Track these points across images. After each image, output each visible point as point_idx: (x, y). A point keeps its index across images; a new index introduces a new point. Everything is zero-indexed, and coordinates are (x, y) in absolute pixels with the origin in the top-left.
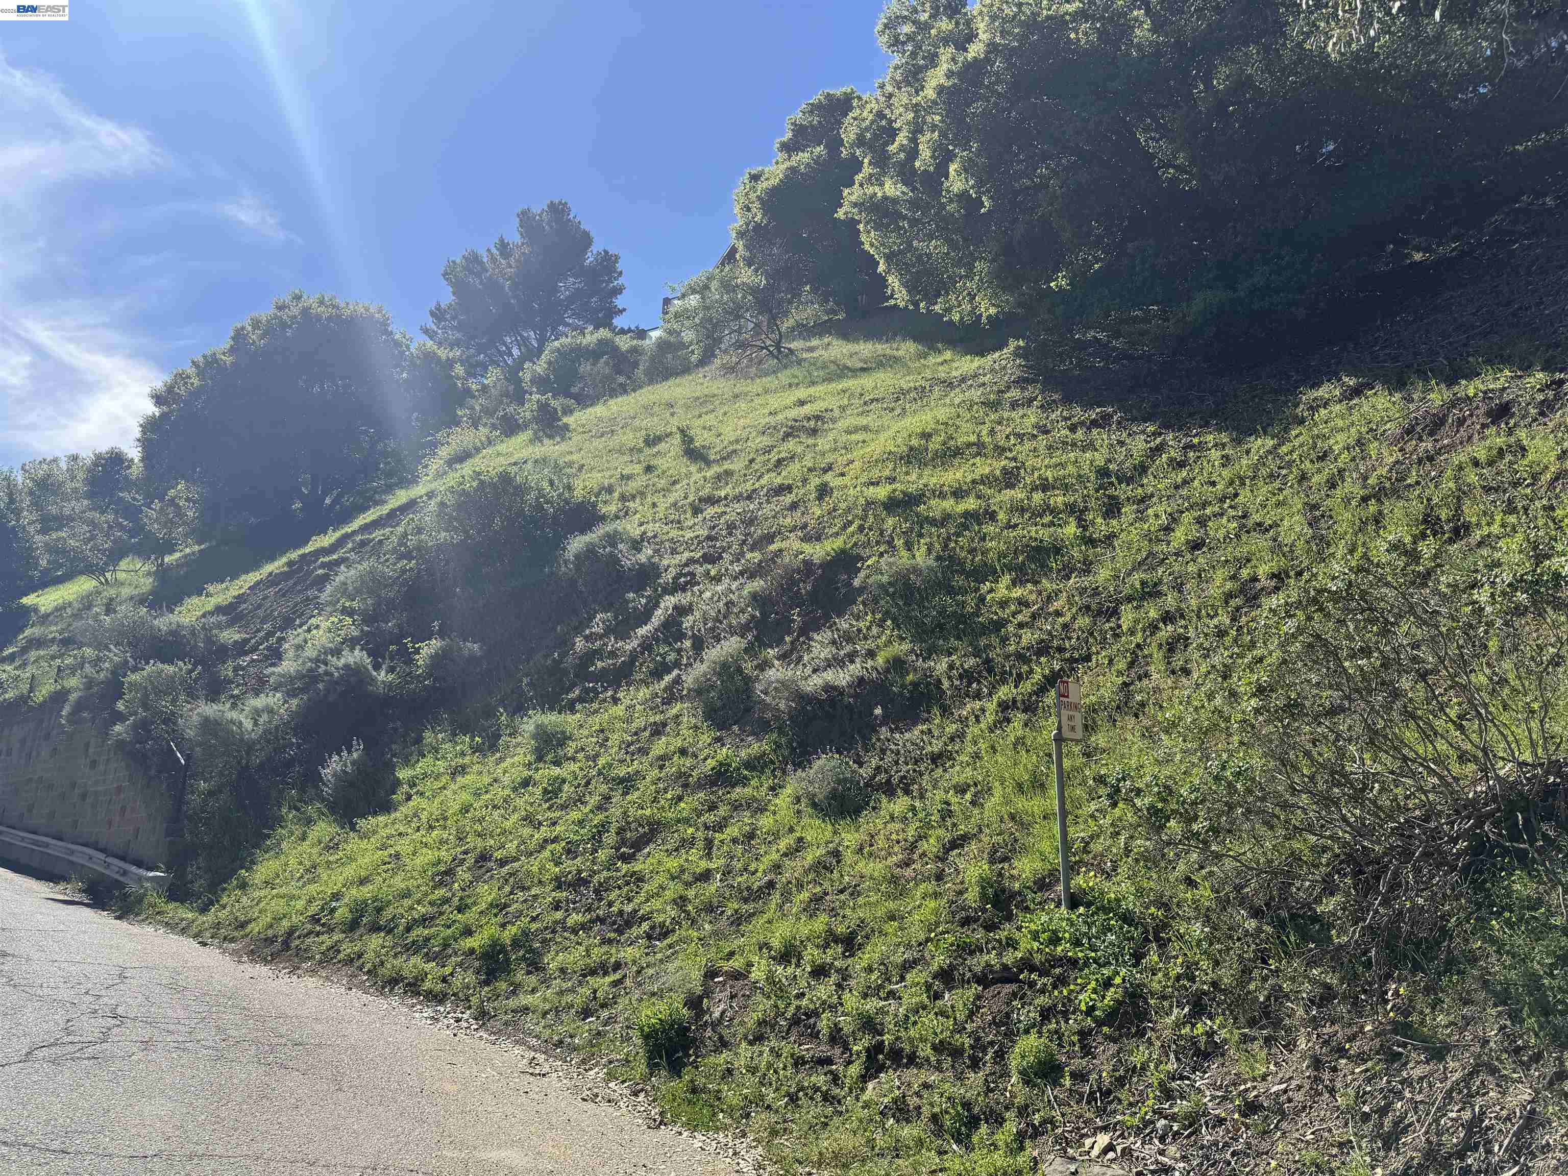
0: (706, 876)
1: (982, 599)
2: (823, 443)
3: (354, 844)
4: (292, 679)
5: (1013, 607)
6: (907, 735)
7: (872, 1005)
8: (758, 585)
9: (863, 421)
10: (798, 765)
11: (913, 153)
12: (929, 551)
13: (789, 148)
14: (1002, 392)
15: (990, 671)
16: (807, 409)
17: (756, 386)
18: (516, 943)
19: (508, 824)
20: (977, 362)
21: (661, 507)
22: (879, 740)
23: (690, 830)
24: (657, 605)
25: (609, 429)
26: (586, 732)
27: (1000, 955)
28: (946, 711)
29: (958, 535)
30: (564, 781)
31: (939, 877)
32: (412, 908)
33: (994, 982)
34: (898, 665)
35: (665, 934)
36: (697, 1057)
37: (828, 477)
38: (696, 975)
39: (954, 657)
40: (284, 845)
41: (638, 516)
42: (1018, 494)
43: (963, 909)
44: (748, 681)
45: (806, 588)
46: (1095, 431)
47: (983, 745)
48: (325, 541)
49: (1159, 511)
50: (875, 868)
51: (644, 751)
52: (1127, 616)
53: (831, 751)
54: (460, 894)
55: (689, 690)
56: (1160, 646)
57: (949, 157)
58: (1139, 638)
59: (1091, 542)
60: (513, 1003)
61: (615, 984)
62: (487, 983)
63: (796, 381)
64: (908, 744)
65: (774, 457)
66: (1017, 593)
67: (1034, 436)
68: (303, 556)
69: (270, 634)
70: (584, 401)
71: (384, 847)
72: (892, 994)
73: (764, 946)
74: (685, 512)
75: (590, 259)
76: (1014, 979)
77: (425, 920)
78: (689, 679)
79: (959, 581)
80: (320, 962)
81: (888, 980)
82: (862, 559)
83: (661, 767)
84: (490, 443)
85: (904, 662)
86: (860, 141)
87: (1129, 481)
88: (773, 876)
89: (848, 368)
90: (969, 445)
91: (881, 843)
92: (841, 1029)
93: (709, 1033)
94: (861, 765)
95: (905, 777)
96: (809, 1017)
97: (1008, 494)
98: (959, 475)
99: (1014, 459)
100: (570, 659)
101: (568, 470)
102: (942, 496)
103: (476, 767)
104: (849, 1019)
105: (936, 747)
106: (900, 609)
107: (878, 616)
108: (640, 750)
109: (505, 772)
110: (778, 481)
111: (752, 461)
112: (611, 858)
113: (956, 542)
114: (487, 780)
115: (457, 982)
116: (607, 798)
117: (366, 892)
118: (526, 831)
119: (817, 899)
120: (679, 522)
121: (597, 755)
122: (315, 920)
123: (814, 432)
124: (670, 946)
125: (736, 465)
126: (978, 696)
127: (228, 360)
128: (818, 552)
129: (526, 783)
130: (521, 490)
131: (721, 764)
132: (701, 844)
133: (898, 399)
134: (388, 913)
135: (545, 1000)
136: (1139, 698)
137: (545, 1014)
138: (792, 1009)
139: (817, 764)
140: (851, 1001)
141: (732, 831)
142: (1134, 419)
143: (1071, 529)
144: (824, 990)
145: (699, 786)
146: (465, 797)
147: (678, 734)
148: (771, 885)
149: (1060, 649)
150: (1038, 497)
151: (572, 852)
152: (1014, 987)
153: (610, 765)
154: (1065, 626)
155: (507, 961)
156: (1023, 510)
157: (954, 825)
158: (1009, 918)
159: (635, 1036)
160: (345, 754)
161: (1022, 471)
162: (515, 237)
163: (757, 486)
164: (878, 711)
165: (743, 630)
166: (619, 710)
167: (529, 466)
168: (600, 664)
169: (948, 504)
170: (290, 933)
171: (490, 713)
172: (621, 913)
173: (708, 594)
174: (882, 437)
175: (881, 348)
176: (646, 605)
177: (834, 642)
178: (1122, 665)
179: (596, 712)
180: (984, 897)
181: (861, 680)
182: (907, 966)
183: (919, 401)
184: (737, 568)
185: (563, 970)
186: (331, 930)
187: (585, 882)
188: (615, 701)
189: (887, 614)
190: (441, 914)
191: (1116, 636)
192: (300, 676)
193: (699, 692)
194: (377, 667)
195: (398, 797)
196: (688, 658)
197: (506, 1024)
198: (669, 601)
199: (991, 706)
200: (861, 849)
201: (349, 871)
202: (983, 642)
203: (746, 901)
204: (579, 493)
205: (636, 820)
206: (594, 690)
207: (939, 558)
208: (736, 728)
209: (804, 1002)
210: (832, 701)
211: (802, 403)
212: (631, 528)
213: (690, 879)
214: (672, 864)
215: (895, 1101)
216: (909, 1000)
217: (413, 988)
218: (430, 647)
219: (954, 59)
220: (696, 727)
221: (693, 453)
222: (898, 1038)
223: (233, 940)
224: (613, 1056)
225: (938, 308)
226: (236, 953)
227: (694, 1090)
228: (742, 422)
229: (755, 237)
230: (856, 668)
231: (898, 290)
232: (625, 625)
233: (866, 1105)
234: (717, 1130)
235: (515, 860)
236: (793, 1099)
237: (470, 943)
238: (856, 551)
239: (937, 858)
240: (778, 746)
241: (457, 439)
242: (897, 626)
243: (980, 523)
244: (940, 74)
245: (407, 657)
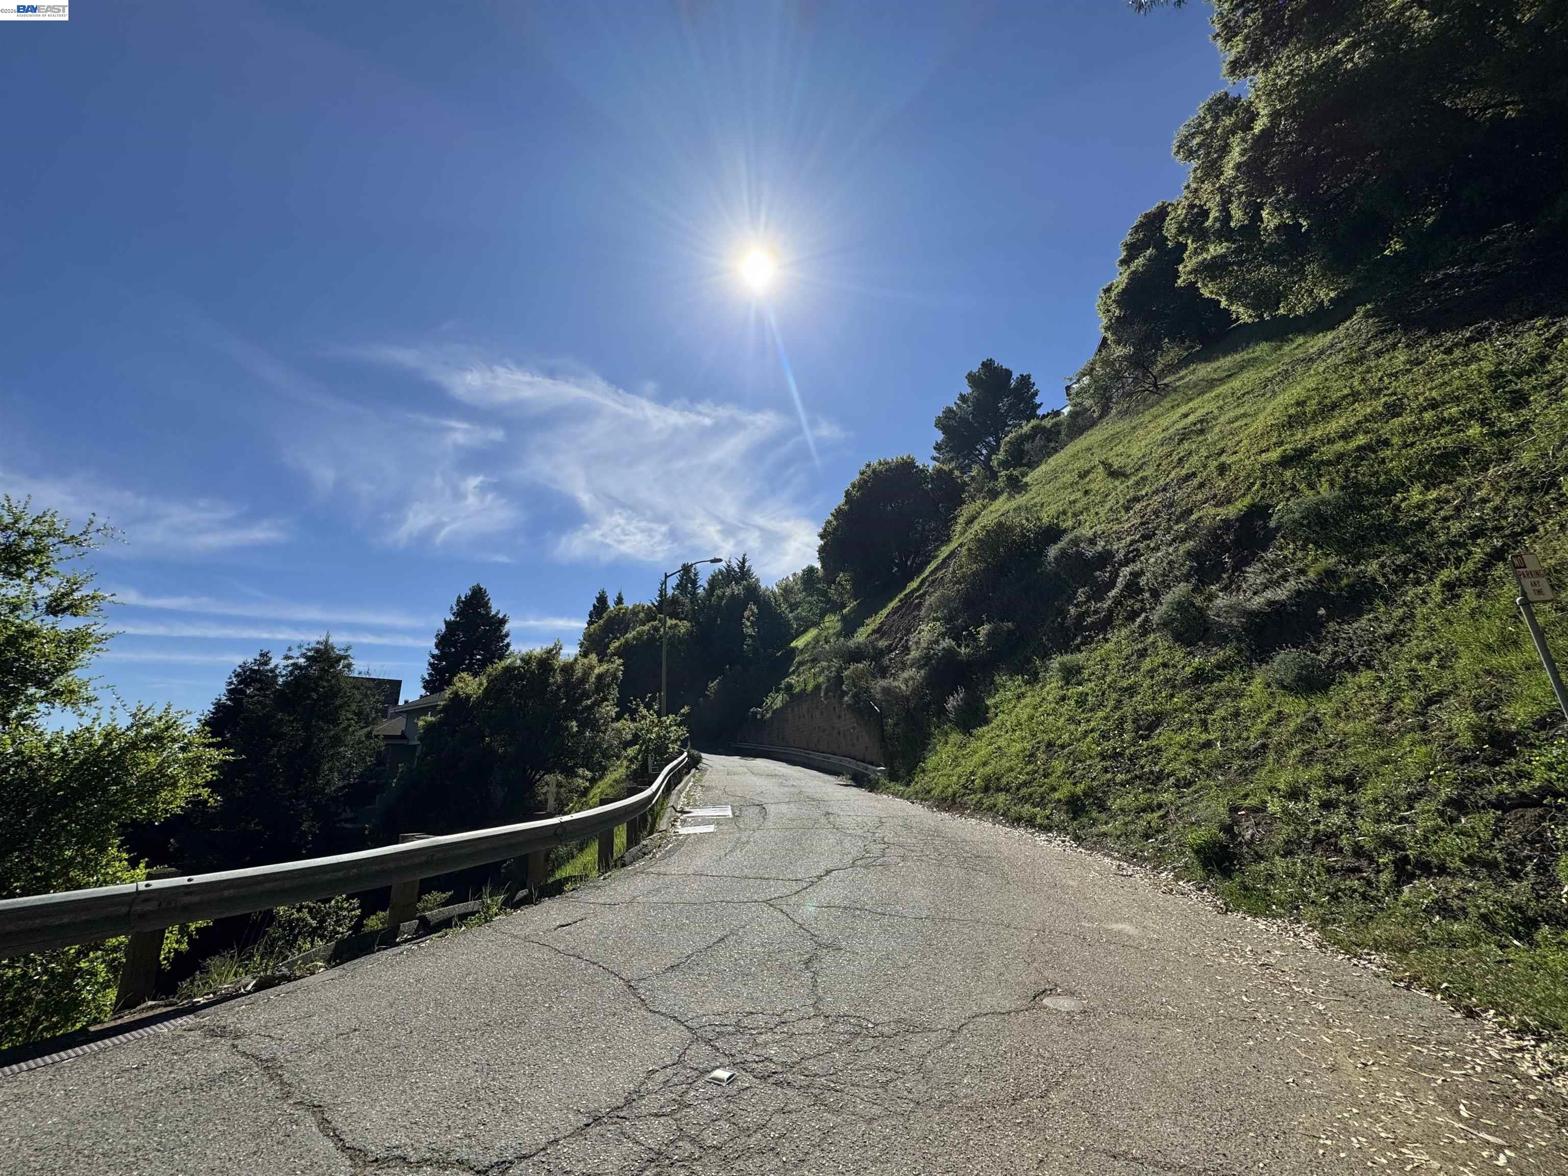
0: (1208, 744)
1: (1397, 508)
2: (1212, 437)
3: (974, 744)
4: (918, 660)
5: (1432, 507)
6: (1355, 625)
7: (1387, 828)
8: (1190, 544)
9: (1240, 411)
10: (1261, 662)
11: (1227, 217)
12: (1332, 485)
13: (1125, 262)
14: (1363, 348)
15: (1425, 560)
16: (1191, 418)
17: (1147, 417)
18: (1085, 794)
19: (1060, 724)
20: (1330, 336)
21: (1102, 514)
22: (1328, 632)
23: (1186, 716)
24: (1117, 576)
25: (1054, 476)
26: (1093, 663)
27: (1512, 784)
28: (1387, 600)
29: (1357, 466)
30: (1087, 694)
31: (1424, 728)
32: (1016, 778)
33: (1514, 807)
34: (1330, 574)
35: (1189, 784)
36: (1241, 866)
37: (1223, 458)
38: (1223, 811)
39: (1383, 558)
40: (938, 748)
41: (1087, 523)
42: (1408, 419)
43: (1457, 750)
44: (1201, 610)
45: (1229, 538)
46: (1474, 346)
47: (1436, 620)
48: (914, 584)
50: (1356, 726)
51: (1136, 669)
53: (1288, 647)
54: (1042, 767)
55: (1158, 625)
57: (1260, 207)
59: (1502, 434)
60: (1094, 830)
61: (1162, 817)
62: (1074, 819)
63: (1176, 403)
64: (1359, 632)
65: (1175, 457)
67: (1408, 371)
68: (905, 595)
69: (901, 639)
70: (1032, 465)
71: (990, 744)
72: (1403, 819)
73: (1272, 789)
74: (1120, 512)
75: (1013, 383)
76: (1536, 804)
77: (1025, 784)
78: (1155, 618)
79: (1367, 501)
80: (974, 810)
81: (1397, 809)
82: (1272, 506)
83: (1152, 677)
84: (984, 507)
85: (1335, 572)
86: (1181, 231)
87: (1530, 372)
88: (1264, 740)
89: (1215, 379)
90: (1345, 397)
91: (1355, 707)
92: (1363, 846)
93: (1245, 849)
94: (1318, 653)
95: (1363, 656)
96: (1329, 838)
97: (1396, 421)
98: (1342, 422)
99: (1395, 394)
100: (1069, 622)
101: (1035, 509)
102: (1331, 441)
103: (1029, 694)
104: (1367, 839)
105: (1388, 628)
106: (1318, 533)
107: (1300, 543)
108: (1133, 668)
109: (1048, 693)
110: (1184, 472)
111: (1158, 466)
112: (1134, 738)
113: (1356, 472)
114: (1038, 699)
115: (1056, 817)
116: (1120, 702)
117: (988, 769)
118: (1072, 727)
119: (1309, 753)
120: (1117, 519)
121: (1104, 676)
122: (965, 786)
123: (1202, 432)
124: (1196, 792)
125: (1149, 471)
126: (1418, 583)
127: (846, 507)
128: (1231, 511)
129: (1063, 698)
130: (1010, 529)
131: (1197, 669)
132: (1198, 724)
133: (1266, 386)
134: (1004, 781)
135: (1116, 828)
137: (1119, 837)
138: (1311, 832)
139: (1278, 659)
140: (1366, 825)
141: (1220, 713)
142: (1516, 322)
143: (1475, 431)
144: (1337, 819)
145: (1184, 685)
146: (1029, 711)
147: (1158, 654)
148: (1264, 746)
149: (1498, 529)
150: (1428, 416)
151: (1105, 737)
152: (1539, 810)
153: (1115, 681)
154: (1496, 509)
155: (1084, 805)
156: (1417, 430)
157: (1426, 686)
158: (1513, 754)
159: (1188, 851)
160: (956, 695)
161: (1405, 401)
162: (967, 390)
163: (1168, 480)
164: (1322, 612)
165: (1187, 578)
166: (1109, 646)
167: (1011, 513)
168: (1089, 620)
169: (1339, 446)
170: (954, 794)
171: (1029, 660)
172: (1152, 772)
173: (1153, 560)
174: (1261, 417)
175: (1238, 357)
176: (1110, 577)
177: (1266, 570)
179: (1095, 649)
180: (1478, 739)
181: (1299, 593)
182: (1412, 800)
183: (1286, 382)
184: (1169, 538)
185: (1122, 810)
186: (975, 792)
187: (1121, 755)
188: (1107, 640)
189: (1307, 541)
190: (1035, 779)
192: (922, 658)
193: (1165, 624)
194: (959, 646)
195: (990, 715)
196: (1150, 604)
197: (1095, 843)
198: (1126, 571)
199: (1435, 587)
200: (1338, 714)
201: (976, 759)
202: (1409, 541)
203: (1247, 758)
204: (1045, 521)
205: (1144, 713)
206: (1090, 636)
207: (1342, 488)
208: (1201, 643)
209: (1321, 827)
210: (1277, 612)
211: (1186, 416)
212: (1086, 531)
213: (1197, 747)
214: (1181, 738)
215: (1436, 902)
216: (1424, 823)
217: (1030, 822)
218: (984, 630)
219: (1243, 140)
220: (1169, 647)
221: (1114, 474)
222: (1422, 853)
223: (926, 800)
224: (1175, 864)
225: (1281, 311)
226: (929, 807)
227: (1246, 888)
228: (1143, 443)
229: (1118, 326)
230: (1291, 584)
231: (1243, 314)
232: (1099, 593)
233: (1407, 904)
234: (1274, 917)
235: (1070, 745)
236: (1334, 897)
237: (1056, 795)
238: (1263, 503)
239: (1416, 713)
240: (1240, 652)
241: (966, 511)
242: (1318, 546)
243: (1375, 452)
244: (1235, 155)
245: (973, 637)
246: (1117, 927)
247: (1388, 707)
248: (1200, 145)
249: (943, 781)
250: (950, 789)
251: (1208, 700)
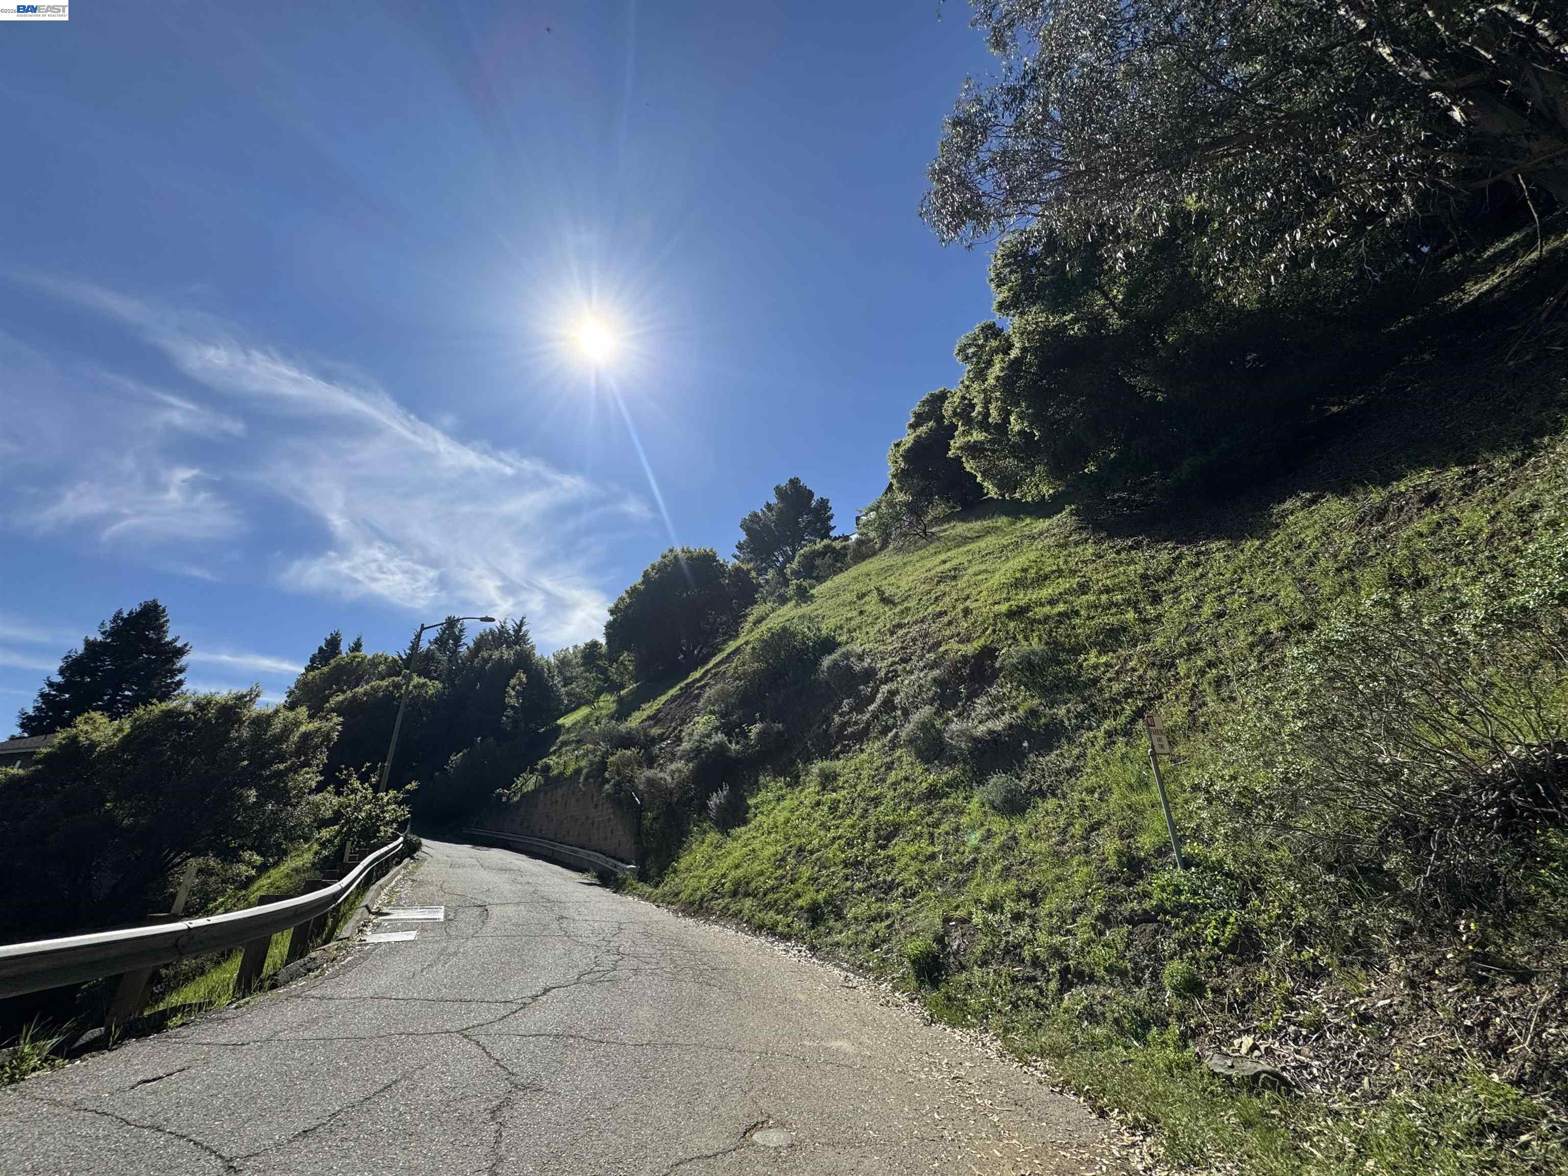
0: (933, 857)
1: (1081, 666)
2: (961, 584)
3: (730, 845)
4: (689, 752)
5: (1102, 669)
6: (1047, 758)
7: (1057, 939)
8: (936, 672)
9: (983, 567)
10: (980, 783)
11: (987, 415)
12: (1040, 639)
13: (913, 426)
14: (1067, 537)
15: (1095, 711)
16: (948, 566)
17: (915, 558)
18: (826, 902)
19: (812, 829)
20: (1047, 522)
21: (872, 634)
22: (1029, 762)
23: (919, 828)
24: (878, 691)
25: (836, 593)
26: (848, 771)
27: (1140, 903)
28: (1070, 740)
29: (1057, 627)
30: (839, 801)
31: (1087, 851)
32: (765, 882)
33: (1140, 922)
34: (1033, 713)
35: (913, 895)
36: (947, 976)
37: (968, 603)
38: (938, 921)
39: (1069, 705)
40: (694, 846)
41: (859, 640)
42: (1091, 598)
43: (1107, 872)
44: (939, 732)
45: (966, 672)
46: (1133, 552)
47: (1100, 761)
48: (697, 675)
49: (1189, 597)
50: (1042, 846)
51: (883, 780)
52: (1182, 667)
53: (999, 772)
54: (790, 872)
55: (905, 741)
56: (1210, 683)
57: (1009, 413)
58: (1193, 679)
59: (1146, 621)
60: (829, 940)
61: (889, 927)
62: (813, 927)
63: (939, 550)
64: (1049, 764)
65: (933, 596)
66: (1103, 659)
67: (1094, 561)
68: (687, 684)
69: (675, 728)
70: (820, 580)
71: (746, 846)
72: (1068, 932)
73: (977, 901)
74: (886, 635)
75: (814, 503)
76: (1153, 920)
77: (773, 889)
78: (903, 735)
79: (1063, 656)
80: (720, 916)
81: (1065, 922)
82: (998, 650)
83: (895, 790)
84: (774, 610)
85: (1037, 711)
86: (955, 413)
87: (1163, 579)
88: (976, 855)
89: (968, 538)
90: (1053, 572)
91: (1043, 830)
92: (1039, 957)
93: (952, 959)
94: (1020, 780)
95: (1050, 785)
96: (1015, 949)
97: (1084, 598)
98: (1050, 591)
99: (1084, 576)
100: (832, 730)
101: (817, 620)
102: (1042, 605)
103: (789, 796)
104: (1043, 950)
105: (1068, 764)
106: (1028, 678)
107: (1015, 684)
108: (881, 779)
109: (805, 798)
110: (938, 609)
111: (920, 600)
112: (874, 847)
113: (1056, 632)
114: (796, 803)
115: (796, 925)
116: (866, 811)
117: (740, 872)
118: (822, 833)
119: (1007, 869)
120: (883, 641)
121: (856, 785)
122: (714, 890)
123: (954, 578)
124: (918, 902)
125: (912, 603)
126: (1090, 728)
127: (642, 587)
128: (970, 649)
129: (818, 804)
130: (793, 635)
131: (931, 785)
132: (926, 836)
133: (1002, 551)
134: (753, 885)
135: (848, 938)
136: (1202, 720)
137: (850, 946)
138: (1003, 943)
139: (992, 782)
140: (1042, 937)
141: (944, 827)
142: (1157, 541)
143: (1131, 615)
144: (1022, 930)
145: (920, 800)
146: (786, 814)
147: (902, 768)
148: (975, 860)
149: (1140, 693)
150: (1104, 597)
151: (850, 844)
152: (1155, 925)
153: (865, 790)
154: (1140, 677)
155: (823, 913)
156: (1096, 607)
157: (1090, 815)
158: (1141, 877)
159: (907, 963)
160: (719, 792)
161: (1090, 583)
162: (774, 500)
163: (926, 614)
164: (1025, 744)
165: (931, 702)
166: (864, 756)
167: (796, 620)
168: (850, 730)
169: (1047, 609)
170: (702, 899)
171: (793, 763)
172: (885, 881)
173: (907, 682)
174: (997, 575)
175: (986, 523)
176: (871, 692)
177: (989, 703)
178: (1185, 699)
179: (852, 758)
180: (1120, 862)
181: (1011, 725)
182: (1076, 912)
183: (1016, 551)
184: (921, 664)
185: (856, 919)
186: (723, 897)
187: (861, 863)
188: (862, 751)
189: (1020, 682)
190: (782, 885)
191: (1177, 680)
192: (692, 750)
193: (911, 741)
194: (730, 742)
195: (750, 815)
196: (901, 721)
197: (828, 953)
198: (885, 688)
199: (1101, 734)
200: (1030, 835)
201: (729, 861)
202: (1086, 693)
203: (961, 872)
204: (824, 632)
205: (885, 823)
206: (848, 745)
207: (1047, 644)
208: (936, 762)
209: (1011, 938)
210: (995, 741)
211: (944, 562)
212: (857, 648)
213: (924, 859)
214: (911, 849)
215: (1085, 1008)
216: (1083, 935)
217: (772, 931)
218: (755, 729)
219: (1003, 360)
220: (912, 763)
221: (886, 600)
222: (1079, 963)
223: (673, 904)
224: (895, 975)
225: (1017, 495)
226: (675, 912)
227: (949, 999)
228: (911, 578)
229: (902, 476)
230: (1006, 718)
231: (991, 489)
232: (860, 705)
233: (1066, 1011)
234: (968, 1027)
235: (819, 850)
236: (1015, 1006)
237: (800, 902)
238: (993, 646)
239: (1084, 838)
240: (965, 771)
241: (757, 611)
242: (1028, 689)
243: (1069, 619)
244: (996, 370)
245: (745, 735)
246: (835, 1044)
247: (1064, 831)
248: (974, 354)
249: (693, 883)
250: (699, 893)
251: (936, 815)
